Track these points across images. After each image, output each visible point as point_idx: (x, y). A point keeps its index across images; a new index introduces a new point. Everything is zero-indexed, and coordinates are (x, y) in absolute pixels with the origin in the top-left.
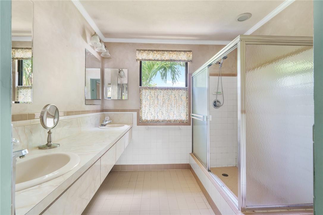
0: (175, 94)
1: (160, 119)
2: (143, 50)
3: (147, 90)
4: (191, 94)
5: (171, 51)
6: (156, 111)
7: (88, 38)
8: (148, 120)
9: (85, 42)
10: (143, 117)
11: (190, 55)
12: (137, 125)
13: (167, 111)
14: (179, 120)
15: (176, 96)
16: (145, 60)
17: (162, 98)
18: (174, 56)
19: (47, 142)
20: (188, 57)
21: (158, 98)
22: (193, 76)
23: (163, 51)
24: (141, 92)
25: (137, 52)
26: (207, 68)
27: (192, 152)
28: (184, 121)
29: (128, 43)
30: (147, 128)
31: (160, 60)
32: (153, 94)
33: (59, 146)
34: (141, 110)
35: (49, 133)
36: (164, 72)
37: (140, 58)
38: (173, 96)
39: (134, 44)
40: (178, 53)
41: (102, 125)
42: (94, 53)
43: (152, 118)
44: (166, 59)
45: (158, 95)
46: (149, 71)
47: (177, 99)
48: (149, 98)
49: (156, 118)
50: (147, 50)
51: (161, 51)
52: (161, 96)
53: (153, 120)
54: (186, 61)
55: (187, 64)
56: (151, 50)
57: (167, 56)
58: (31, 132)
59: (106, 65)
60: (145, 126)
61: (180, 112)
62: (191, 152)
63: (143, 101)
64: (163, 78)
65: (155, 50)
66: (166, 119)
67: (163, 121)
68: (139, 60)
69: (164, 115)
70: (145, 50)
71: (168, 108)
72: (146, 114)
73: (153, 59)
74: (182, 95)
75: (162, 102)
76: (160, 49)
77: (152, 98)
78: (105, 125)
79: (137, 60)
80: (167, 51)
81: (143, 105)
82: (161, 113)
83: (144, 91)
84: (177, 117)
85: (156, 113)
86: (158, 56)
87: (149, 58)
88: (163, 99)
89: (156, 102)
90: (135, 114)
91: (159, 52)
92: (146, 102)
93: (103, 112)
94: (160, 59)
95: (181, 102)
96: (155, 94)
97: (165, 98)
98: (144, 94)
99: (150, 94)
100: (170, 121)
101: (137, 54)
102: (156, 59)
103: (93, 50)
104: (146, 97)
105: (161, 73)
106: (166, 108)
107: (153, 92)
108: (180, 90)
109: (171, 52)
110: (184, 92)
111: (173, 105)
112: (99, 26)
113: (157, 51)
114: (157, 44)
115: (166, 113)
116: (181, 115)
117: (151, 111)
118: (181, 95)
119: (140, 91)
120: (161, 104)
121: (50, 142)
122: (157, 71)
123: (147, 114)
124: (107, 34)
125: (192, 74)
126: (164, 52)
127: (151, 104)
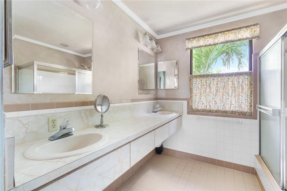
0: (233, 80)
1: (213, 110)
2: (193, 38)
3: (198, 79)
4: (257, 79)
5: (228, 31)
6: (208, 100)
7: (141, 39)
8: (199, 109)
9: (138, 42)
10: (194, 106)
11: (255, 29)
12: (188, 114)
13: (222, 100)
14: (239, 112)
15: (234, 83)
16: (195, 48)
17: (216, 85)
18: (231, 36)
19: (100, 123)
20: (253, 33)
21: (210, 86)
22: (260, 56)
23: (216, 33)
24: (192, 81)
25: (187, 41)
26: (280, 40)
27: (260, 154)
28: (246, 113)
29: (178, 35)
30: (197, 117)
31: (213, 45)
32: (205, 82)
33: (108, 126)
34: (192, 98)
35: (102, 116)
36: (226, 57)
37: (190, 47)
38: (230, 83)
39: (183, 34)
40: (236, 31)
41: (153, 111)
42: (148, 50)
43: (203, 107)
44: (220, 41)
45: (210, 83)
46: (206, 59)
47: (236, 86)
48: (200, 87)
49: (207, 108)
50: (197, 37)
51: (213, 34)
52: (214, 84)
53: (205, 110)
54: (249, 39)
55: (251, 42)
56: (202, 36)
57: (221, 38)
58: (90, 114)
59: (159, 59)
60: (196, 115)
61: (240, 102)
62: (258, 154)
63: (194, 89)
64: (225, 65)
65: (206, 35)
66: (221, 109)
67: (216, 112)
68: (188, 49)
69: (218, 104)
70: (195, 38)
71: (223, 97)
72: (196, 103)
73: (204, 45)
74: (243, 82)
75: (215, 91)
76: (212, 33)
77: (203, 86)
78: (156, 112)
79: (187, 49)
80: (221, 32)
81: (194, 94)
82: (214, 102)
83: (194, 80)
84: (235, 108)
85: (208, 103)
86: (210, 40)
87: (199, 45)
88: (216, 87)
89: (208, 91)
90: (185, 103)
91: (211, 37)
92: (196, 91)
93: (157, 100)
94: (212, 43)
95: (242, 90)
96: (207, 82)
97: (220, 86)
98: (195, 83)
99: (201, 82)
100: (226, 112)
101: (186, 43)
102: (208, 44)
103: (146, 48)
104: (197, 86)
105: (223, 60)
106: (220, 98)
107: (204, 80)
108: (241, 76)
109: (226, 33)
110: (246, 77)
111: (230, 94)
112: (151, 26)
113: (208, 35)
114: (209, 28)
115: (221, 102)
116: (242, 106)
117: (201, 100)
118: (241, 82)
119: (190, 80)
120: (215, 93)
121: (102, 123)
122: (218, 57)
123: (198, 103)
124: (159, 32)
125: (259, 53)
126: (218, 34)
127: (202, 92)
